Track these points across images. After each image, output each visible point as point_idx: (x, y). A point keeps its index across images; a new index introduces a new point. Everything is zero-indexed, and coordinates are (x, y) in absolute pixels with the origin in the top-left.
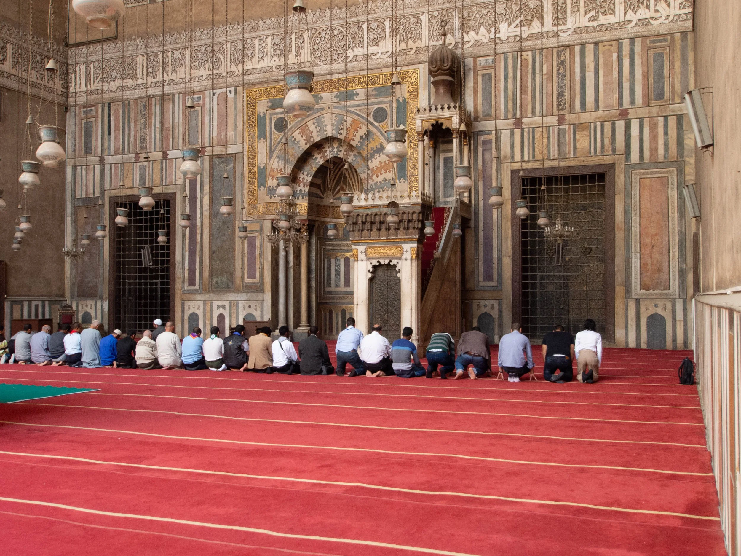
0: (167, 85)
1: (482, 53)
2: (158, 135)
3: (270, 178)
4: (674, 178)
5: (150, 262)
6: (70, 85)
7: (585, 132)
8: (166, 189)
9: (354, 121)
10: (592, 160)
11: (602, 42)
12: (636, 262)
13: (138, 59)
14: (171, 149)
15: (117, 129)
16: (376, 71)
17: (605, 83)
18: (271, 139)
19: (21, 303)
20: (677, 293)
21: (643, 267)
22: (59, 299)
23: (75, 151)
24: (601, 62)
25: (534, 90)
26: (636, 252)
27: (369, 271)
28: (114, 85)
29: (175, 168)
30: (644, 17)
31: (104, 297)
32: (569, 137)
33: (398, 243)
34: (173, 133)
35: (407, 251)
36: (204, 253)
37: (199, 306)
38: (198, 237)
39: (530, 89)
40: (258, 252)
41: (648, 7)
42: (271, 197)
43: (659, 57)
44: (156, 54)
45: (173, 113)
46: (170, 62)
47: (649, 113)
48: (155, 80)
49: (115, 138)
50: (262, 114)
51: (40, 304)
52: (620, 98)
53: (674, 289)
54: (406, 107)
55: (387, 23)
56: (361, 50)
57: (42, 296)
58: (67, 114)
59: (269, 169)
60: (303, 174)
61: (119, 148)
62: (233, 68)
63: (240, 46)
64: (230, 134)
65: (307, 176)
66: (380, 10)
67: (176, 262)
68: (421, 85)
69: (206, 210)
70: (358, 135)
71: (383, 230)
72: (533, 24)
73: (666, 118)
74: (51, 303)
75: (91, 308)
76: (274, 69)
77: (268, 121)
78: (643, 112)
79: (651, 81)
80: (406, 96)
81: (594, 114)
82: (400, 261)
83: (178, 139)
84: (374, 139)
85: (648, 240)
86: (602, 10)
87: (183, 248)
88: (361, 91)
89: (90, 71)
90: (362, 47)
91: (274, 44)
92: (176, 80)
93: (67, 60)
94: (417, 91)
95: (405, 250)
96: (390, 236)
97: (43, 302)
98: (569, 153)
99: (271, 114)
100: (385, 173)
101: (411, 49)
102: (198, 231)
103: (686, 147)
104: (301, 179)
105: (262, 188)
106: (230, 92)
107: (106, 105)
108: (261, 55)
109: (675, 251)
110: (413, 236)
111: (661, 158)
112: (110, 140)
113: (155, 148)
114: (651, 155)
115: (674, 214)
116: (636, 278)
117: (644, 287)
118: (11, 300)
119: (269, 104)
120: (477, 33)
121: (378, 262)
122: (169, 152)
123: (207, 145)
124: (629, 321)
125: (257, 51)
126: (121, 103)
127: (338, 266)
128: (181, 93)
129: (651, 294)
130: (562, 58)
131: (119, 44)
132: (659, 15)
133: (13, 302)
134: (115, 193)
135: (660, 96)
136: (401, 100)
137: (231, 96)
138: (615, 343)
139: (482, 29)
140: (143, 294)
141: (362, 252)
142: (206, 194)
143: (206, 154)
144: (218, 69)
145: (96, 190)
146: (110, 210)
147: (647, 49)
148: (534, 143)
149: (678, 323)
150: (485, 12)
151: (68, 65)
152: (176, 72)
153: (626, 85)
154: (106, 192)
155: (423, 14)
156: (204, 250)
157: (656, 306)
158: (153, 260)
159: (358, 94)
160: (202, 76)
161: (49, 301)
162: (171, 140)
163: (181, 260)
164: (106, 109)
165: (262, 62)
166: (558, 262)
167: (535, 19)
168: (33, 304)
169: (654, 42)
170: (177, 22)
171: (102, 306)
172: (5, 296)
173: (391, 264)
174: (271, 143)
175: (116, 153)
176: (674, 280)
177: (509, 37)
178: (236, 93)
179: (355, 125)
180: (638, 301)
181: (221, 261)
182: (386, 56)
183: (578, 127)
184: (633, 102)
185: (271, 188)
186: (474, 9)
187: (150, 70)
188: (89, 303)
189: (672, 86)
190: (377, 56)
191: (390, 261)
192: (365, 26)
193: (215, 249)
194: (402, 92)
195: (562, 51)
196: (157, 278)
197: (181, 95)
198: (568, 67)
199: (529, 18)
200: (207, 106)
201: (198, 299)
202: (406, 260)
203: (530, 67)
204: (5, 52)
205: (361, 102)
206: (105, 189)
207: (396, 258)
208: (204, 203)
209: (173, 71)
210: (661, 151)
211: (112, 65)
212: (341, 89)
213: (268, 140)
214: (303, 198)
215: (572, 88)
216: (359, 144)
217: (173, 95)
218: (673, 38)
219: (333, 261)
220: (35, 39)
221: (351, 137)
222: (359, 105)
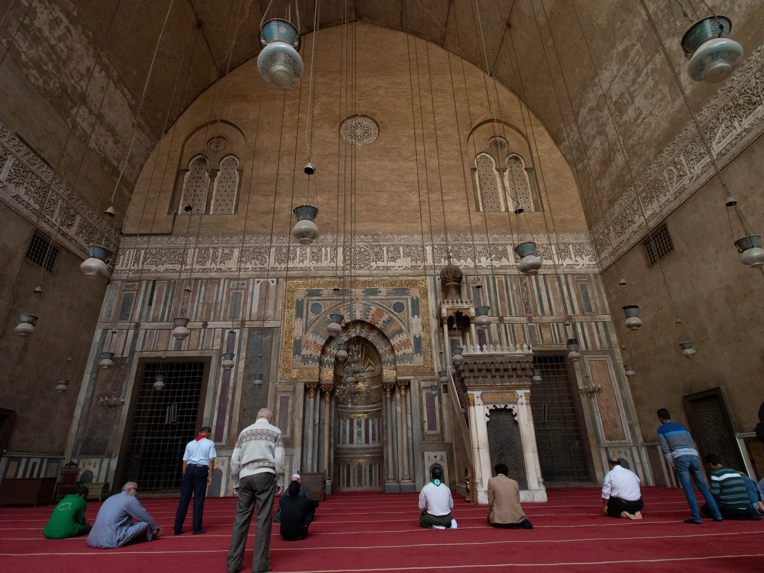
0: (215, 272)
1: (470, 273)
2: (200, 309)
3: (305, 349)
4: (610, 361)
5: (174, 419)
6: (117, 263)
7: (547, 329)
8: (202, 353)
9: (378, 310)
10: (554, 347)
11: (547, 274)
12: (599, 419)
13: (189, 251)
14: (212, 320)
15: (158, 301)
16: (394, 278)
17: (554, 299)
18: (307, 318)
19: (19, 459)
20: (631, 442)
21: (605, 423)
22: (59, 457)
23: (109, 316)
24: (549, 286)
25: (509, 299)
26: (597, 412)
27: (486, 415)
28: (161, 268)
29: (214, 337)
30: (570, 263)
31: (113, 455)
32: (537, 331)
33: (512, 389)
34: (215, 308)
35: (521, 397)
36: (234, 411)
37: (223, 462)
38: (230, 396)
39: (506, 299)
40: (290, 410)
41: (571, 258)
42: (305, 364)
43: (583, 287)
44: (207, 249)
45: (218, 293)
46: (220, 255)
47: (585, 319)
48: (203, 267)
49: (155, 308)
50: (300, 300)
51: (38, 461)
52: (565, 308)
53: (629, 439)
54: (418, 304)
55: (401, 249)
56: (382, 263)
57: (42, 453)
58: (108, 286)
59: (304, 341)
60: (330, 347)
61: (158, 317)
62: (277, 265)
63: (284, 250)
64: (270, 312)
65: (334, 349)
66: (396, 240)
67: (204, 419)
68: (429, 289)
69: (241, 373)
70: (382, 320)
71: (498, 377)
72: (502, 260)
73: (596, 323)
74: (50, 460)
75: (94, 467)
76: (312, 269)
77: (305, 305)
78: (582, 319)
79: (582, 300)
80: (419, 296)
81: (551, 318)
82: (515, 406)
83: (220, 313)
84: (394, 324)
85: (603, 404)
86: (545, 257)
87: (213, 406)
88: (384, 290)
89: (140, 255)
90: (383, 261)
91: (313, 252)
92: (223, 269)
93: (119, 245)
94: (426, 293)
95: (519, 395)
96: (505, 382)
97: (42, 459)
98: (539, 341)
99: (308, 300)
100: (405, 349)
101: (420, 266)
102: (231, 391)
103: (612, 342)
104: (328, 352)
105: (297, 356)
106: (273, 282)
107: (151, 282)
108: (301, 259)
109: (623, 412)
110: (526, 383)
111: (599, 348)
112: (149, 310)
113: (196, 319)
114: (592, 346)
115: (616, 385)
116: (602, 431)
117: (609, 438)
118: (8, 455)
119: (307, 293)
120: (466, 261)
121: (494, 406)
122: (209, 323)
123: (247, 319)
124: (604, 465)
125: (298, 256)
126: (166, 282)
127: (345, 425)
128: (227, 278)
129: (614, 444)
130: (525, 282)
131: (173, 239)
132: (578, 263)
133: (11, 459)
134: (146, 354)
135: (590, 309)
136: (415, 298)
137: (273, 285)
138: (597, 483)
139: (469, 259)
140: (161, 451)
141: (478, 397)
142: (243, 358)
143: (246, 326)
144: (263, 264)
145: (125, 351)
146: (137, 370)
147: (575, 282)
148: (514, 334)
149: (637, 465)
150: (470, 249)
151: (118, 249)
152: (224, 264)
153: (567, 301)
154: (136, 354)
155: (427, 246)
156: (235, 408)
157: (620, 452)
158: (177, 417)
159: (381, 292)
160: (248, 268)
161: (49, 458)
162: (213, 313)
163: (209, 417)
164: (150, 285)
165: (302, 263)
166: (544, 419)
167: (503, 257)
168: (32, 460)
169: (579, 278)
170: (229, 229)
171: (109, 464)
172: (5, 451)
173: (508, 408)
174: (307, 322)
175: (155, 320)
176: (627, 432)
177: (487, 266)
178: (277, 282)
179: (379, 313)
180: (606, 448)
181: (251, 418)
182: (402, 268)
183: (542, 325)
184: (574, 312)
185: (305, 357)
186: (462, 247)
187: (200, 260)
188: (93, 461)
189: (596, 304)
190: (395, 268)
191: (506, 406)
192: (385, 249)
193: (245, 406)
194: (415, 293)
195: (523, 277)
196: (179, 434)
197: (227, 280)
198: (529, 287)
199: (499, 256)
200: (250, 290)
201: (223, 455)
202: (522, 404)
203: (504, 285)
204: (73, 220)
205: (383, 297)
206: (136, 350)
207: (512, 403)
208: (240, 366)
209: (221, 262)
210: (598, 343)
211: (163, 252)
212: (367, 287)
213: (305, 319)
214: (329, 366)
215: (534, 300)
216: (382, 327)
217: (219, 279)
218: (589, 276)
219: (342, 421)
220: (100, 220)
221: (376, 321)
222: (381, 299)
